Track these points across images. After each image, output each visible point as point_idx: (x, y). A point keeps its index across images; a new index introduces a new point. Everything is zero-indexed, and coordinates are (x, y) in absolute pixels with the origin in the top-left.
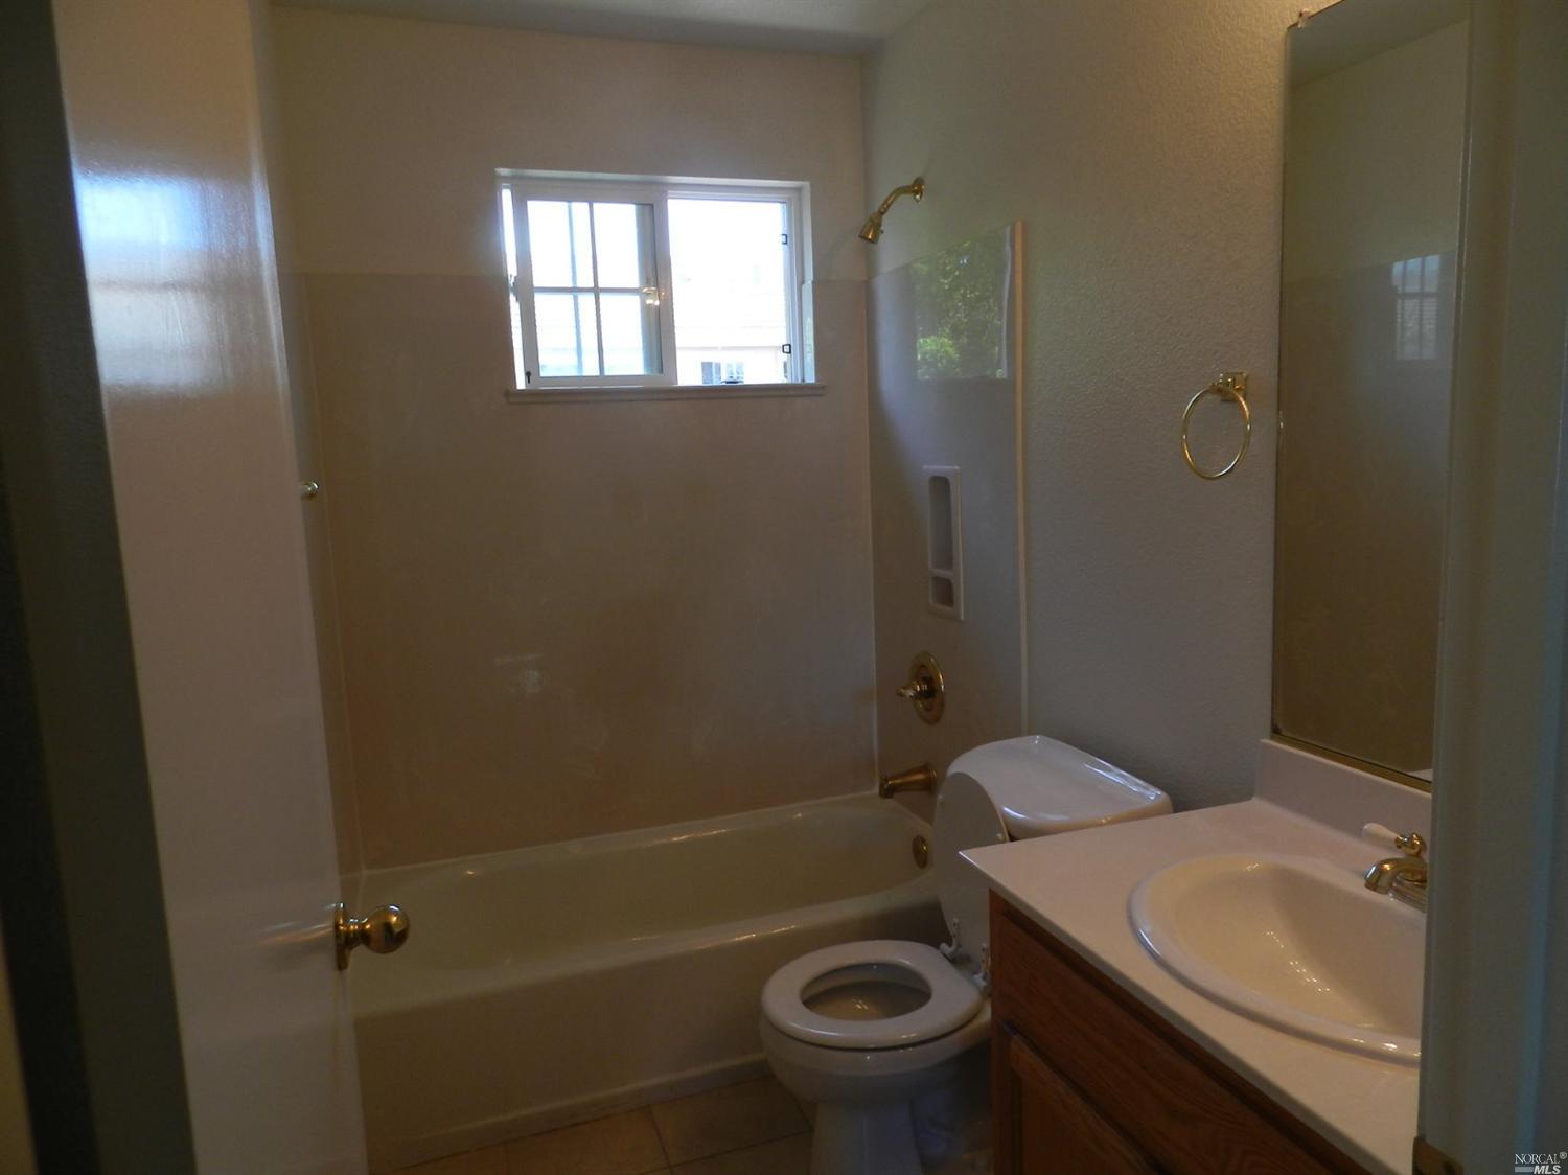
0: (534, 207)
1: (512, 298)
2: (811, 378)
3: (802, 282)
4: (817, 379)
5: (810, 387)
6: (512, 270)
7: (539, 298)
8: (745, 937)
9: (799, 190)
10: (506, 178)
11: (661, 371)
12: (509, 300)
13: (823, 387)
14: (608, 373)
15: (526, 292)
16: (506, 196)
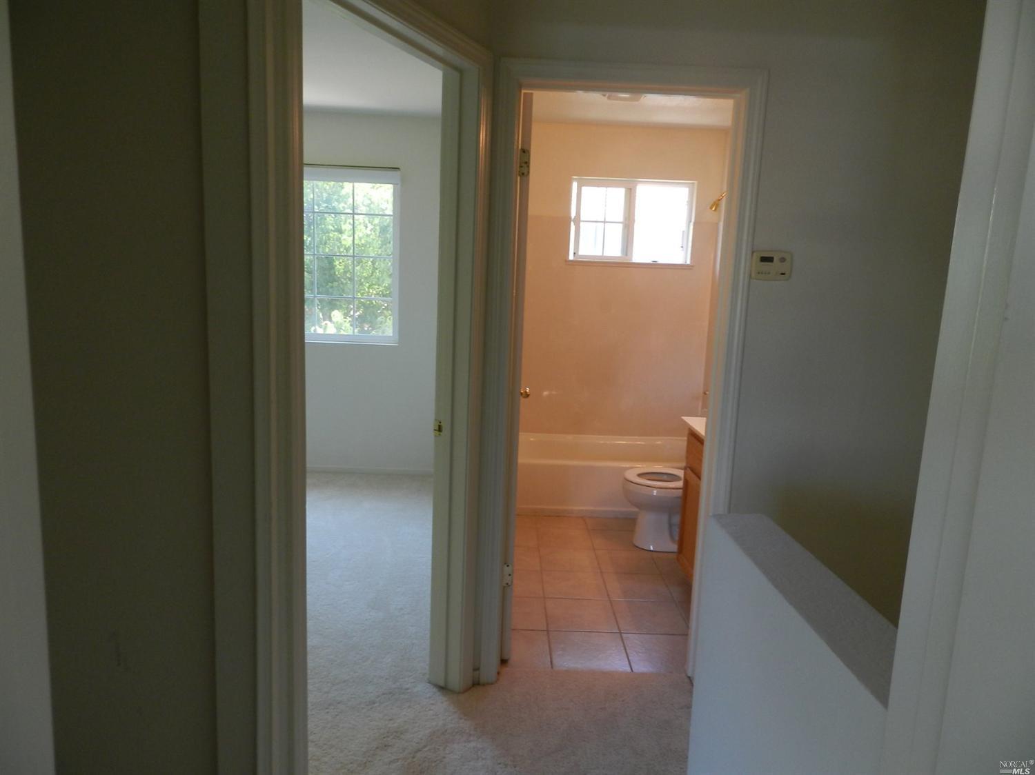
0: (585, 189)
1: (572, 224)
2: (688, 262)
3: (690, 221)
4: (691, 263)
5: (688, 265)
6: (573, 214)
7: (582, 224)
8: (622, 442)
9: (693, 183)
10: (576, 179)
11: (626, 255)
12: (570, 225)
13: (692, 266)
14: (604, 255)
15: (578, 221)
16: (575, 185)
